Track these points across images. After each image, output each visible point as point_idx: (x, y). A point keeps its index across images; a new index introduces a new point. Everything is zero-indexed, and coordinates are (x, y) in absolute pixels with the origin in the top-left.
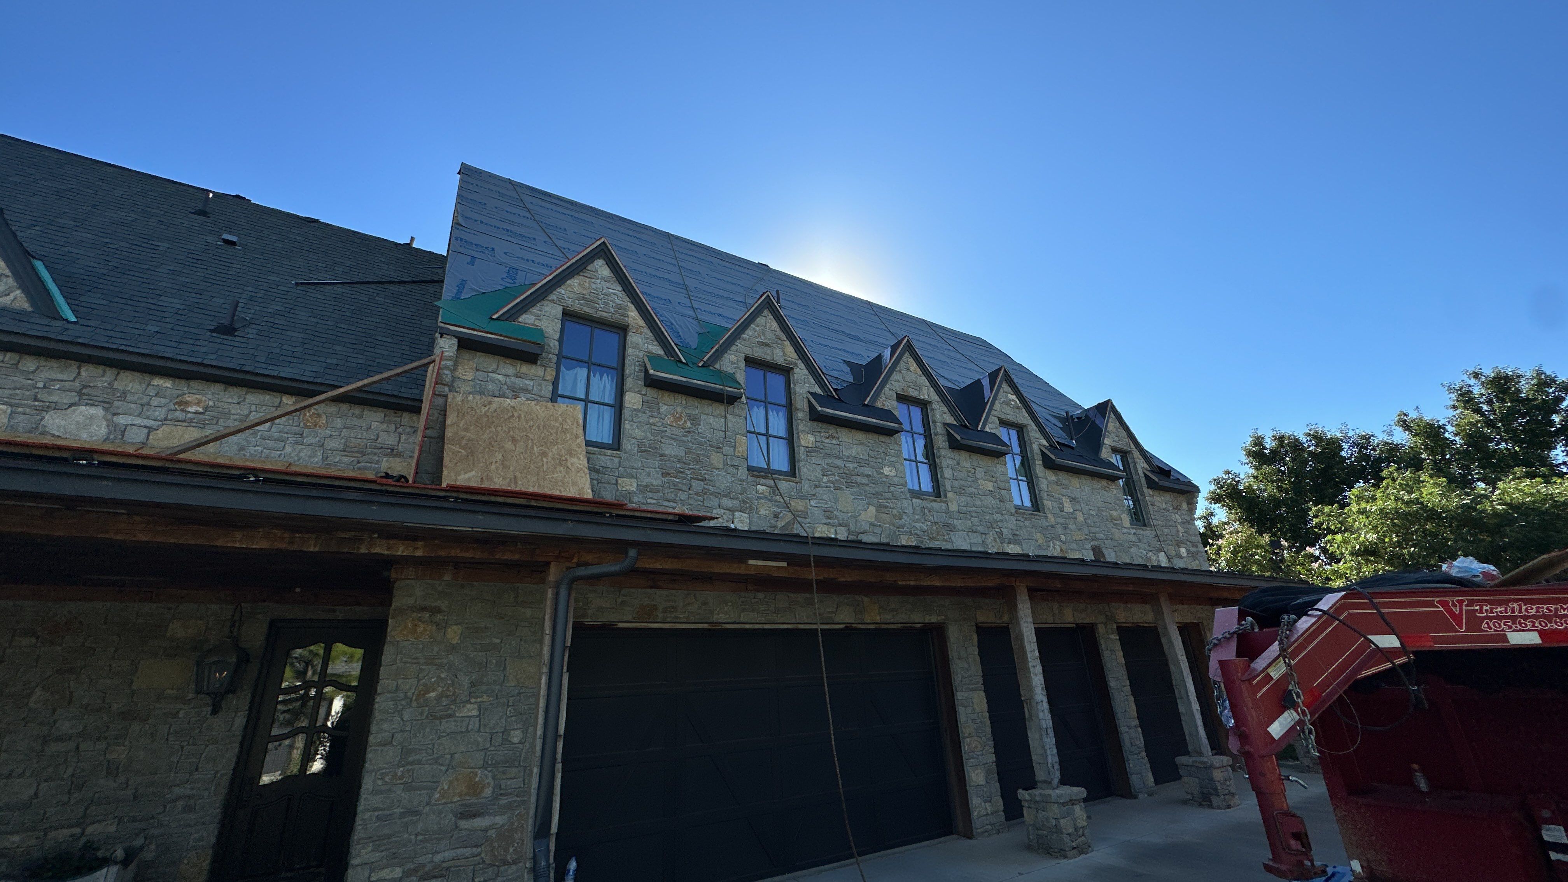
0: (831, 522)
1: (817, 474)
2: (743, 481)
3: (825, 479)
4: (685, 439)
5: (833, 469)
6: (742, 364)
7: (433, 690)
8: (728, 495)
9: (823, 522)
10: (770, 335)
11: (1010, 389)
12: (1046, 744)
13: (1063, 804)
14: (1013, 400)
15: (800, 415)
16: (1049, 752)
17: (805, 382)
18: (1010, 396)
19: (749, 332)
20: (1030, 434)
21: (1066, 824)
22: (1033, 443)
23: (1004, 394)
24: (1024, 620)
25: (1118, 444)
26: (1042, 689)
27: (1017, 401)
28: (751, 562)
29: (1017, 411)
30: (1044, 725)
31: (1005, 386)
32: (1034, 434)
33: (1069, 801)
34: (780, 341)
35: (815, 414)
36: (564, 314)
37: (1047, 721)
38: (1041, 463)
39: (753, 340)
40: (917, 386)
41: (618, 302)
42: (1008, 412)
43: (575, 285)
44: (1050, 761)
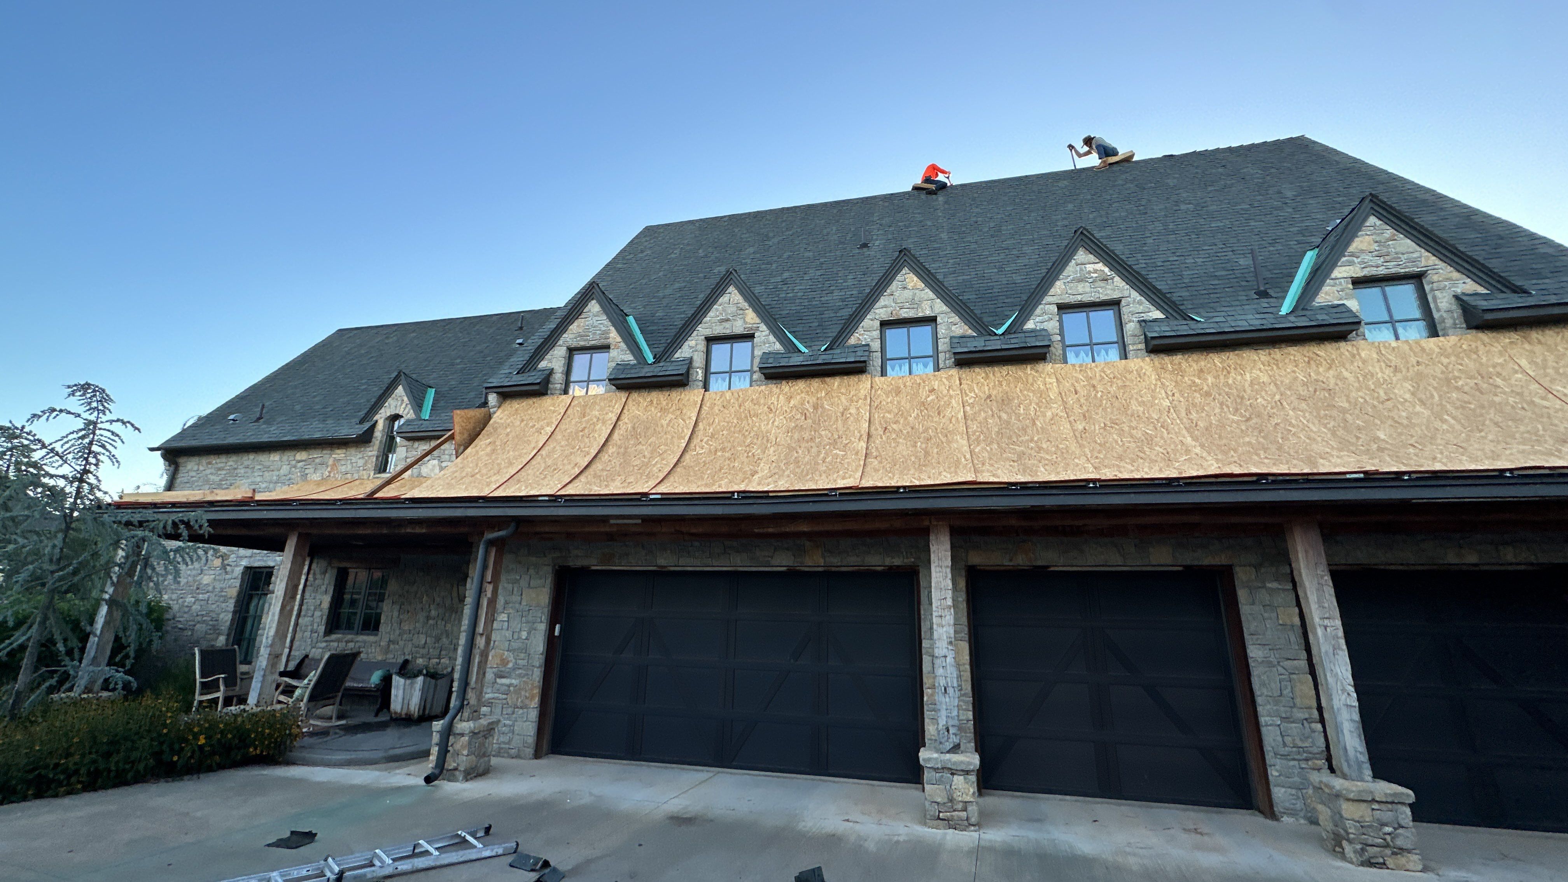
10: (732, 309)
11: (1091, 257)
12: (941, 703)
13: (936, 770)
14: (1095, 271)
15: (755, 377)
16: (943, 713)
17: (765, 344)
18: (1090, 267)
19: (711, 314)
20: (1124, 310)
21: (933, 791)
22: (1130, 321)
23: (1078, 268)
24: (936, 564)
25: (1381, 269)
26: (951, 643)
27: (1106, 270)
28: (612, 522)
29: (1102, 284)
30: (942, 682)
31: (1082, 255)
32: (1133, 308)
33: (943, 768)
34: (741, 312)
35: (764, 374)
36: (572, 351)
37: (949, 679)
38: (1142, 346)
39: (714, 320)
40: (914, 303)
41: (604, 329)
42: (1081, 290)
43: (575, 328)
44: (942, 722)
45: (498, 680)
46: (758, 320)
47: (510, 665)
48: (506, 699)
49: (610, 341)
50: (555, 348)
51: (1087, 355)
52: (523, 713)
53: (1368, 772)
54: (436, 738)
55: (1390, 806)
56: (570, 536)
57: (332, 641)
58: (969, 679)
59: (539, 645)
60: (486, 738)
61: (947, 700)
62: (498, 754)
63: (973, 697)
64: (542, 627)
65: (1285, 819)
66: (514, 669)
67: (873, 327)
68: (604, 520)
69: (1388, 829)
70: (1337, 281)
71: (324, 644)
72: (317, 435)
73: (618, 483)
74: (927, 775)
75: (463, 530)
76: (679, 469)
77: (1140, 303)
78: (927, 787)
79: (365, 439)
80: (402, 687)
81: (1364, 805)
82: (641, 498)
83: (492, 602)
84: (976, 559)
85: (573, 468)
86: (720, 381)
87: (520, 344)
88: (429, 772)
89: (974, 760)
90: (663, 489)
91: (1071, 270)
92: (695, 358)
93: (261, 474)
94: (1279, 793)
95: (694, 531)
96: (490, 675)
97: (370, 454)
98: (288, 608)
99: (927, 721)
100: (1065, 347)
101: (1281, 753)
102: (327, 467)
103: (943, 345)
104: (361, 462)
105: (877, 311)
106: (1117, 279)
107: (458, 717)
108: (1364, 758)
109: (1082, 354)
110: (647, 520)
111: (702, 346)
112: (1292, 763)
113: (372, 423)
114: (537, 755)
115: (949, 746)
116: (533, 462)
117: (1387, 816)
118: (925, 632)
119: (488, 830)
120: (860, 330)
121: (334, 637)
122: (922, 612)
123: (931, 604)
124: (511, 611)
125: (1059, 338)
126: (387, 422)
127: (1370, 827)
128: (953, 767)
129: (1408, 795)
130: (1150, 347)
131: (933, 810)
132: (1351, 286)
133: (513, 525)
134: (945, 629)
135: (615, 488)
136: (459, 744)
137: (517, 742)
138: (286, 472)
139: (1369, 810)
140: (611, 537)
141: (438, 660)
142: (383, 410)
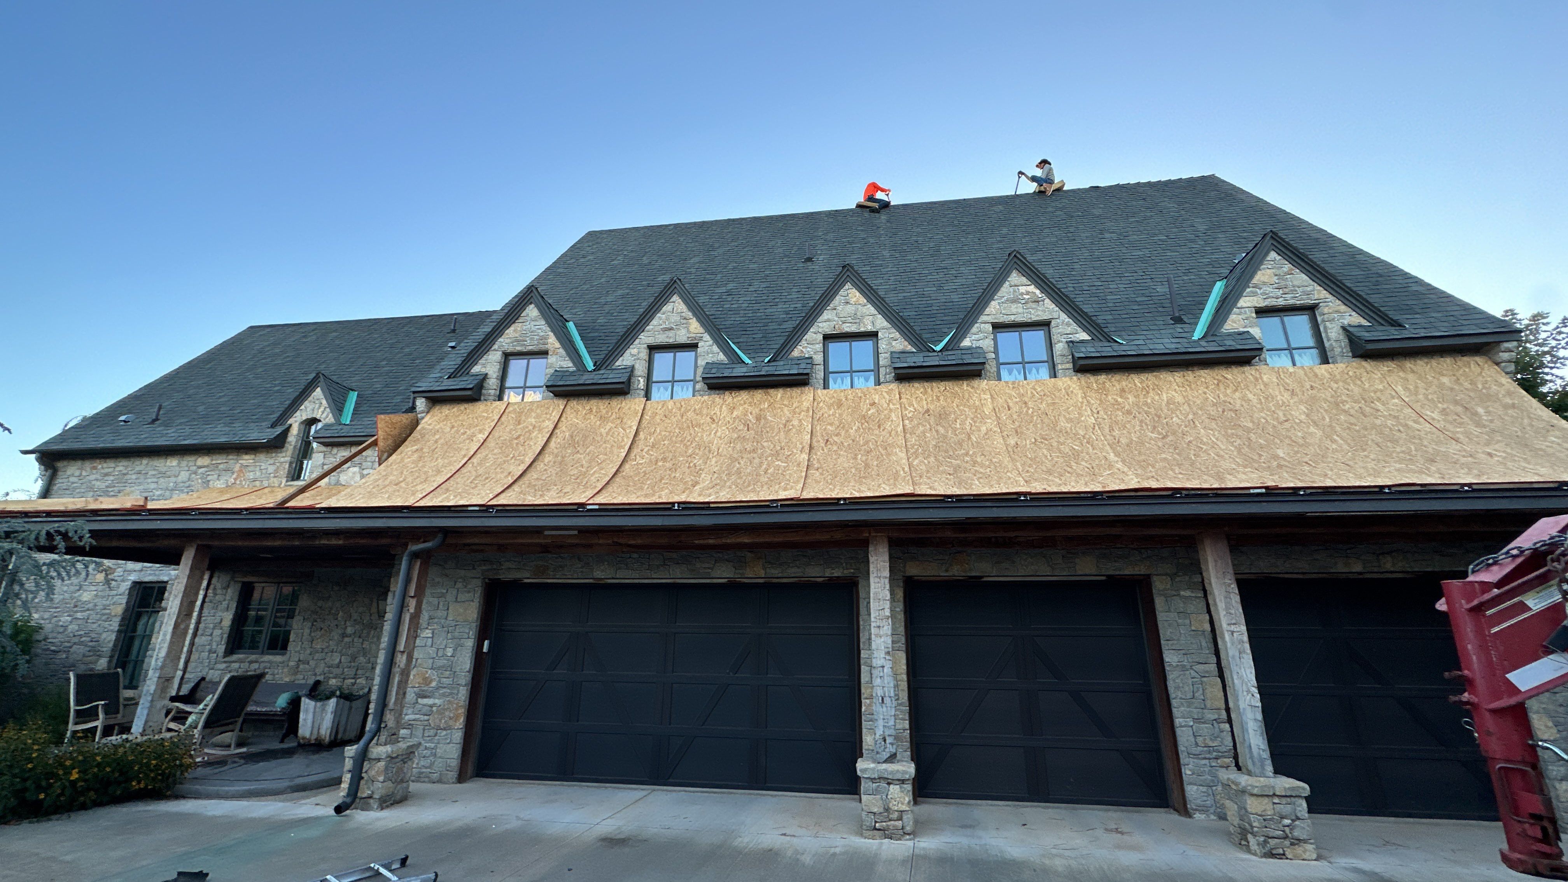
10: (675, 318)
11: (1024, 280)
12: (878, 713)
13: (873, 780)
14: (1028, 293)
15: (698, 386)
16: (881, 723)
17: (708, 353)
18: (1023, 289)
19: (655, 322)
20: (1054, 331)
21: (870, 801)
22: (1059, 342)
23: (1011, 289)
24: (875, 575)
25: (1281, 299)
26: (888, 653)
27: (1038, 292)
28: (546, 533)
29: (1034, 305)
30: (880, 692)
31: (1015, 278)
32: (1061, 329)
33: (879, 778)
34: (685, 321)
35: (706, 384)
36: (507, 356)
37: (886, 689)
38: (1070, 366)
39: (657, 328)
40: (856, 318)
41: (542, 334)
42: (1014, 311)
43: (511, 332)
44: (879, 732)
45: (420, 700)
46: (702, 330)
47: (434, 684)
48: (428, 720)
49: (549, 346)
50: (490, 352)
51: (1019, 373)
52: (446, 735)
53: (1269, 768)
54: (348, 764)
55: (1288, 799)
56: (501, 548)
57: (234, 662)
58: (906, 689)
59: (465, 662)
60: (405, 763)
61: (885, 709)
62: (418, 780)
63: (910, 706)
64: (470, 643)
65: (1197, 816)
66: (438, 688)
67: (816, 339)
68: (538, 531)
69: (1287, 822)
70: (1243, 310)
71: (224, 666)
72: (223, 439)
73: (553, 493)
74: (864, 786)
75: (384, 541)
76: (618, 479)
77: (1068, 325)
78: (864, 797)
79: (277, 444)
80: (312, 710)
81: (1266, 800)
82: (579, 508)
83: (415, 617)
84: (914, 570)
85: (506, 477)
86: (662, 389)
87: (453, 347)
88: (340, 801)
89: (909, 769)
90: (601, 499)
91: (1005, 291)
92: (637, 366)
93: (155, 480)
94: (1192, 791)
95: (632, 542)
96: (410, 695)
97: (282, 460)
98: (182, 626)
99: (864, 731)
100: (999, 364)
101: (1194, 752)
102: (233, 473)
103: (884, 360)
104: (271, 469)
105: (820, 325)
106: (1047, 301)
107: (374, 741)
108: (1266, 755)
109: (1015, 372)
110: (584, 531)
111: (644, 354)
112: (1204, 762)
113: (286, 426)
114: (461, 778)
115: (885, 755)
116: (464, 470)
117: (1287, 809)
118: (864, 642)
119: (404, 862)
120: (803, 342)
121: (235, 657)
122: (861, 623)
123: (869, 615)
124: (435, 626)
125: (993, 356)
126: (303, 427)
127: (1270, 820)
128: (890, 777)
129: (1304, 789)
130: (1078, 367)
131: (869, 821)
132: (1254, 315)
133: (440, 535)
134: (882, 640)
135: (551, 498)
136: (375, 771)
137: (439, 764)
138: (185, 479)
139: (1271, 804)
140: (545, 549)
141: (353, 681)
142: (298, 414)
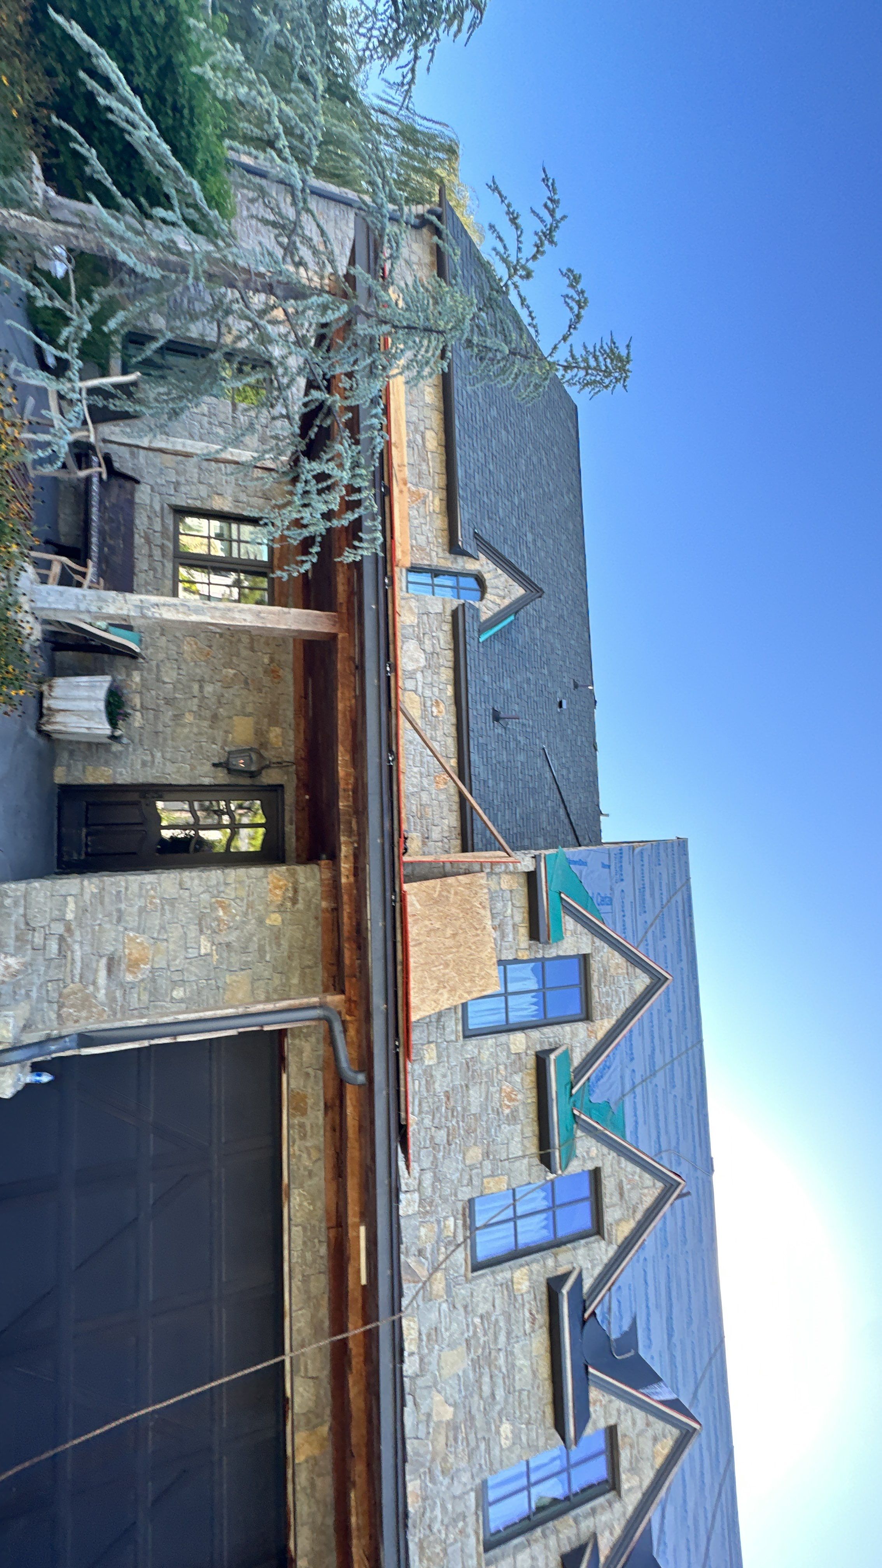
0: (424, 1343)
1: (481, 1305)
2: (456, 1196)
3: (477, 1320)
4: (490, 1112)
5: (492, 1331)
6: (590, 1166)
7: (225, 913)
8: (437, 1179)
9: (422, 1328)
10: (635, 1196)
17: (593, 1262)
19: (630, 1170)
34: (631, 1212)
39: (622, 1173)
40: (637, 1461)
41: (614, 1005)
45: (104, 961)
46: (620, 1241)
47: (129, 978)
48: (73, 982)
49: (598, 1023)
50: (590, 936)
57: (163, 520)
66: (122, 985)
67: (611, 1416)
71: (157, 508)
97: (434, 554)
102: (416, 485)
104: (422, 540)
113: (476, 554)
126: (476, 574)
141: (138, 707)
142: (492, 566)
